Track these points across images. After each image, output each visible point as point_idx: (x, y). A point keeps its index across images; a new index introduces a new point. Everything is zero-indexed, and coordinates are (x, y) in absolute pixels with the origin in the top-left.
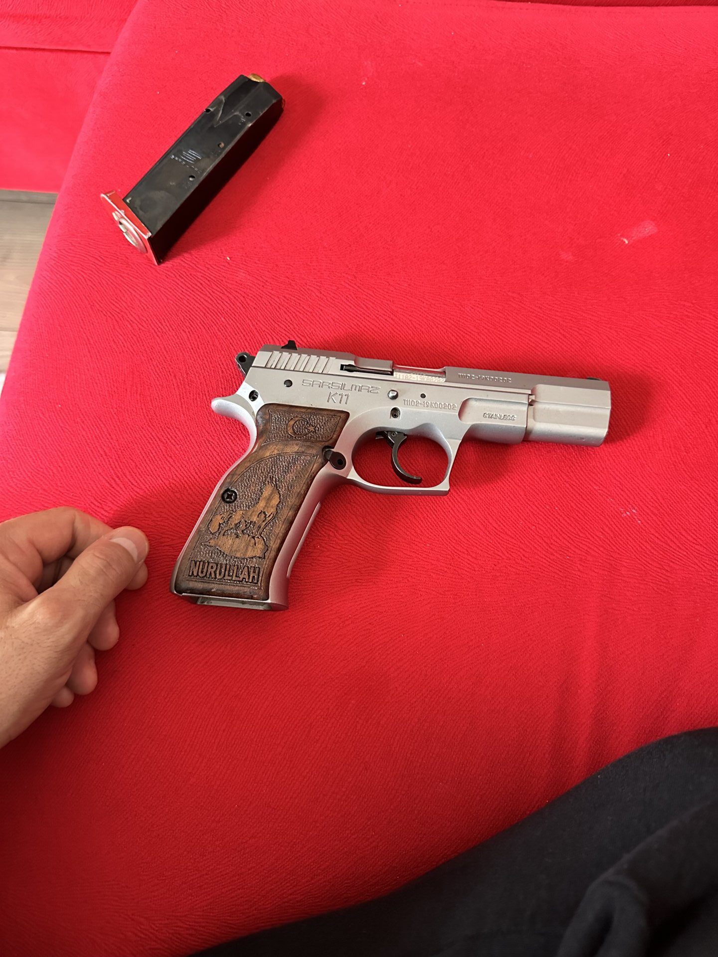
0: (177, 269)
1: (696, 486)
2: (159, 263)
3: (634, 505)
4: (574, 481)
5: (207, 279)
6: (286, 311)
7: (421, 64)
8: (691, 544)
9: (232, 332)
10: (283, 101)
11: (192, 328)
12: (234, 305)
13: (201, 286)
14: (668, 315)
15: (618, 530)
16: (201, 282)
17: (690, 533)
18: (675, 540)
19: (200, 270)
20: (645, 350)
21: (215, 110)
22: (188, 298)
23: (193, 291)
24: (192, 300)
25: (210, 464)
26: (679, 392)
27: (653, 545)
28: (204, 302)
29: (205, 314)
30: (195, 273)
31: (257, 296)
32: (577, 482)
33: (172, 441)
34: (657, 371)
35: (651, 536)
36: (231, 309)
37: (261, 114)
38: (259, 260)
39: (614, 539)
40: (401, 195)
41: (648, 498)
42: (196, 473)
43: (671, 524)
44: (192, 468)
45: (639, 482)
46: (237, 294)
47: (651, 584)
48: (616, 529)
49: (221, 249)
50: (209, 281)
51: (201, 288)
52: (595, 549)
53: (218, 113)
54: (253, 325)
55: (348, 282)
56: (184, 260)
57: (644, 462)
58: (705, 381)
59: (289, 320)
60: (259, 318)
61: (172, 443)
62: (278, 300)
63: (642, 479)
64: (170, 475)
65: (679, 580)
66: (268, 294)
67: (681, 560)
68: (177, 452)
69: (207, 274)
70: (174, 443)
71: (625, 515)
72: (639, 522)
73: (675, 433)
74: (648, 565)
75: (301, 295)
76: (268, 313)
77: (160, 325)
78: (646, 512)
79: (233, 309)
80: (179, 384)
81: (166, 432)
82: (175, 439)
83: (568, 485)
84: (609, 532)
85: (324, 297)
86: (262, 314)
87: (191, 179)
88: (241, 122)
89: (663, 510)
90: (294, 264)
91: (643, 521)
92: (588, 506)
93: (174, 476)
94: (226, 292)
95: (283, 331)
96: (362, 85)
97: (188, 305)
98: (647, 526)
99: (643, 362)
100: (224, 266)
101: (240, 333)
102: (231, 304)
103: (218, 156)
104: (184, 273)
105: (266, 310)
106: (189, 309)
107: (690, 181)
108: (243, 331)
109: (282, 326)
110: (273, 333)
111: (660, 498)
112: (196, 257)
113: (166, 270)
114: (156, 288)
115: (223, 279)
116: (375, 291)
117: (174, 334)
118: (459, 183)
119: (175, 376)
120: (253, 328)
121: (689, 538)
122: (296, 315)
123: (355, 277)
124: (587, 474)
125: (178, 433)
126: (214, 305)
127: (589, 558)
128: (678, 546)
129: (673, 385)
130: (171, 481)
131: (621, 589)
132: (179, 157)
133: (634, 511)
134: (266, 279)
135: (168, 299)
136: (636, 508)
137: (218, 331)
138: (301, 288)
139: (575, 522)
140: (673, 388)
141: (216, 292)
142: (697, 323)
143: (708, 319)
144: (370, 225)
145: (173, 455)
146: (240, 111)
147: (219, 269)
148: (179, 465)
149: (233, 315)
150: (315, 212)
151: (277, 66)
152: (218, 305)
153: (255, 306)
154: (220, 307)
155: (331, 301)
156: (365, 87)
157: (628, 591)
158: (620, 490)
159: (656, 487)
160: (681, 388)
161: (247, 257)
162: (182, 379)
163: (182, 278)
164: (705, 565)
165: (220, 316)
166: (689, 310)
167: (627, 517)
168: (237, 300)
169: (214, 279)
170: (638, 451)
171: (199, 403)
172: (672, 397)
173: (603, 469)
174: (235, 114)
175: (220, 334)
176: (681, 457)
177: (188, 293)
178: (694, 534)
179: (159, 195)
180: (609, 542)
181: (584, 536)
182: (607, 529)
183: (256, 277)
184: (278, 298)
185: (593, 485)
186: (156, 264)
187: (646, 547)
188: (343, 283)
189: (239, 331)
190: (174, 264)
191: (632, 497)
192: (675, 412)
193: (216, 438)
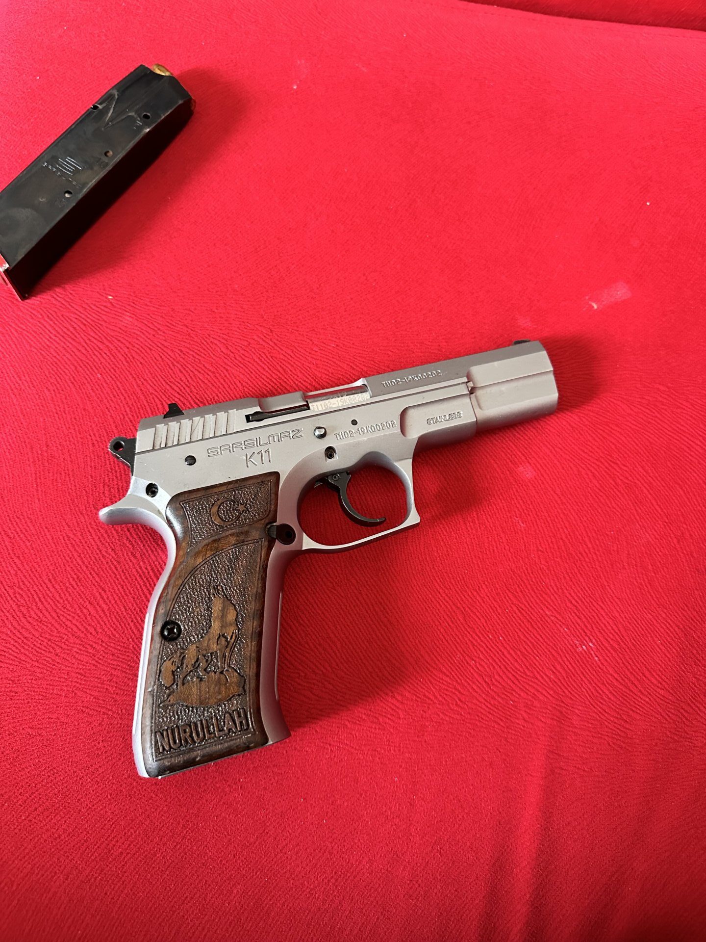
0: (45, 308)
1: (664, 615)
2: (23, 298)
3: (591, 637)
4: (523, 604)
5: (82, 323)
6: (182, 370)
7: (364, 70)
8: (656, 688)
9: (109, 392)
10: (192, 101)
11: (58, 385)
12: (115, 358)
13: (74, 332)
14: (639, 400)
15: (571, 668)
16: (75, 326)
17: (654, 674)
18: (636, 683)
19: (75, 311)
20: (611, 442)
21: (103, 108)
22: (57, 346)
23: (63, 337)
24: (62, 349)
25: (68, 568)
26: (649, 496)
27: (611, 689)
28: (77, 353)
29: (76, 368)
30: (67, 314)
31: (145, 348)
32: (527, 604)
33: (22, 536)
34: (625, 468)
35: (609, 676)
36: (111, 363)
37: (163, 117)
38: (150, 302)
39: (566, 679)
40: (333, 232)
41: (607, 629)
42: (50, 580)
43: (633, 662)
44: (44, 573)
45: (598, 607)
46: (120, 344)
47: (606, 738)
48: (570, 666)
49: (104, 285)
50: (85, 325)
51: (73, 334)
52: (544, 692)
53: (108, 112)
54: (138, 386)
55: (262, 337)
56: (55, 296)
57: (606, 583)
58: (679, 484)
59: (185, 380)
60: (146, 377)
61: (21, 539)
62: (172, 355)
63: (602, 605)
64: (16, 582)
65: (639, 733)
66: (160, 345)
67: (643, 708)
68: (26, 551)
69: (83, 316)
70: (24, 539)
71: (580, 649)
72: (596, 658)
73: (643, 548)
74: (604, 713)
75: (201, 350)
76: (158, 370)
77: (18, 379)
78: (605, 646)
79: (114, 364)
80: (36, 459)
81: (15, 523)
82: (26, 533)
83: (515, 609)
84: (561, 670)
85: (232, 355)
86: (150, 372)
87: (67, 195)
88: (137, 127)
89: (625, 644)
90: (195, 309)
91: (601, 658)
92: (538, 637)
93: (21, 584)
94: (105, 341)
95: (177, 395)
96: (292, 88)
97: (55, 354)
98: (605, 663)
99: (609, 457)
100: (105, 307)
101: (120, 394)
102: (110, 356)
103: (104, 167)
104: (53, 313)
105: (156, 367)
106: (55, 360)
107: (670, 238)
108: (123, 392)
109: (175, 388)
110: (163, 397)
111: (622, 630)
112: (71, 294)
113: (31, 308)
114: (16, 331)
115: (103, 323)
116: (295, 350)
117: (35, 392)
118: (403, 221)
119: (32, 448)
120: (138, 389)
121: (654, 680)
122: (194, 375)
123: (271, 332)
124: (538, 595)
125: (30, 524)
126: (89, 357)
127: (536, 703)
128: (641, 691)
129: (643, 488)
130: (17, 589)
131: (571, 744)
132: (53, 166)
133: (591, 644)
134: (159, 326)
135: (31, 346)
136: (594, 641)
137: (91, 391)
138: (203, 341)
139: (521, 657)
140: (642, 491)
141: (93, 339)
142: (672, 412)
143: (684, 407)
144: (293, 267)
145: (21, 556)
146: (136, 112)
147: (100, 310)
148: (27, 568)
149: (112, 370)
150: (225, 245)
151: (189, 56)
152: (94, 357)
153: (142, 361)
154: (96, 359)
155: (240, 359)
156: (296, 91)
157: (579, 745)
158: (576, 617)
159: (617, 615)
160: (651, 492)
161: (136, 297)
162: (40, 452)
163: (52, 320)
164: (670, 714)
165: (96, 371)
166: (663, 395)
167: (583, 652)
168: (119, 351)
169: (91, 323)
170: (599, 568)
171: (60, 485)
172: (641, 502)
173: (558, 589)
174: (130, 114)
175: (93, 394)
176: (647, 579)
177: (57, 339)
178: (658, 675)
179: (23, 214)
180: (560, 684)
181: (531, 675)
182: (558, 667)
183: (146, 323)
184: (173, 351)
185: (545, 609)
186: (19, 299)
187: (602, 691)
188: (255, 337)
189: (118, 391)
190: (42, 300)
191: (589, 626)
192: (642, 520)
193: (79, 534)
